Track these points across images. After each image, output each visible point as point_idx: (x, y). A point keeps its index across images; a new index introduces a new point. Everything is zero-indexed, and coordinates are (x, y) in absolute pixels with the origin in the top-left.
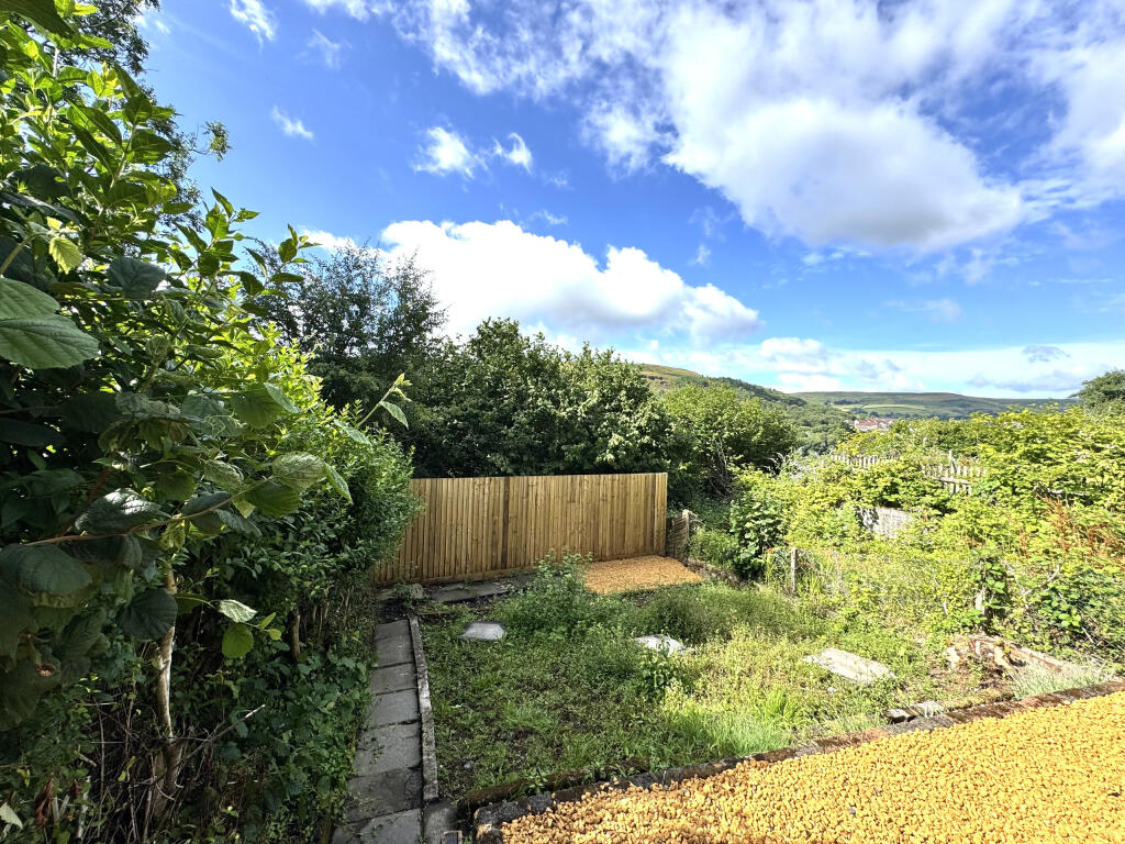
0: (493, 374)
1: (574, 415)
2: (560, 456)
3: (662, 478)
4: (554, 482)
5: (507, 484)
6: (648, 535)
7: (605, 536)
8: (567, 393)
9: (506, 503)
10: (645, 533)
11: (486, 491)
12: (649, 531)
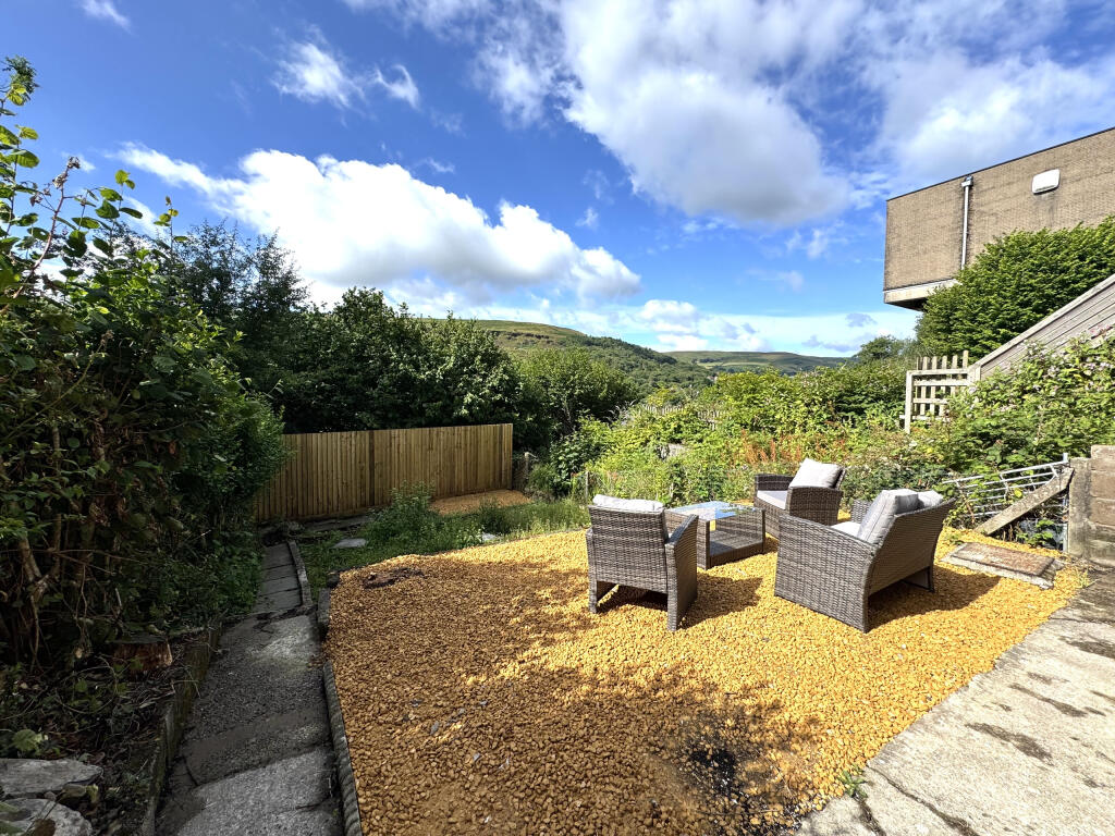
0: (358, 341)
1: (433, 378)
2: (422, 411)
3: (508, 428)
4: (414, 434)
5: (372, 437)
6: (497, 474)
7: (460, 476)
8: (427, 359)
9: (372, 452)
10: (494, 473)
11: (353, 442)
12: (498, 469)
